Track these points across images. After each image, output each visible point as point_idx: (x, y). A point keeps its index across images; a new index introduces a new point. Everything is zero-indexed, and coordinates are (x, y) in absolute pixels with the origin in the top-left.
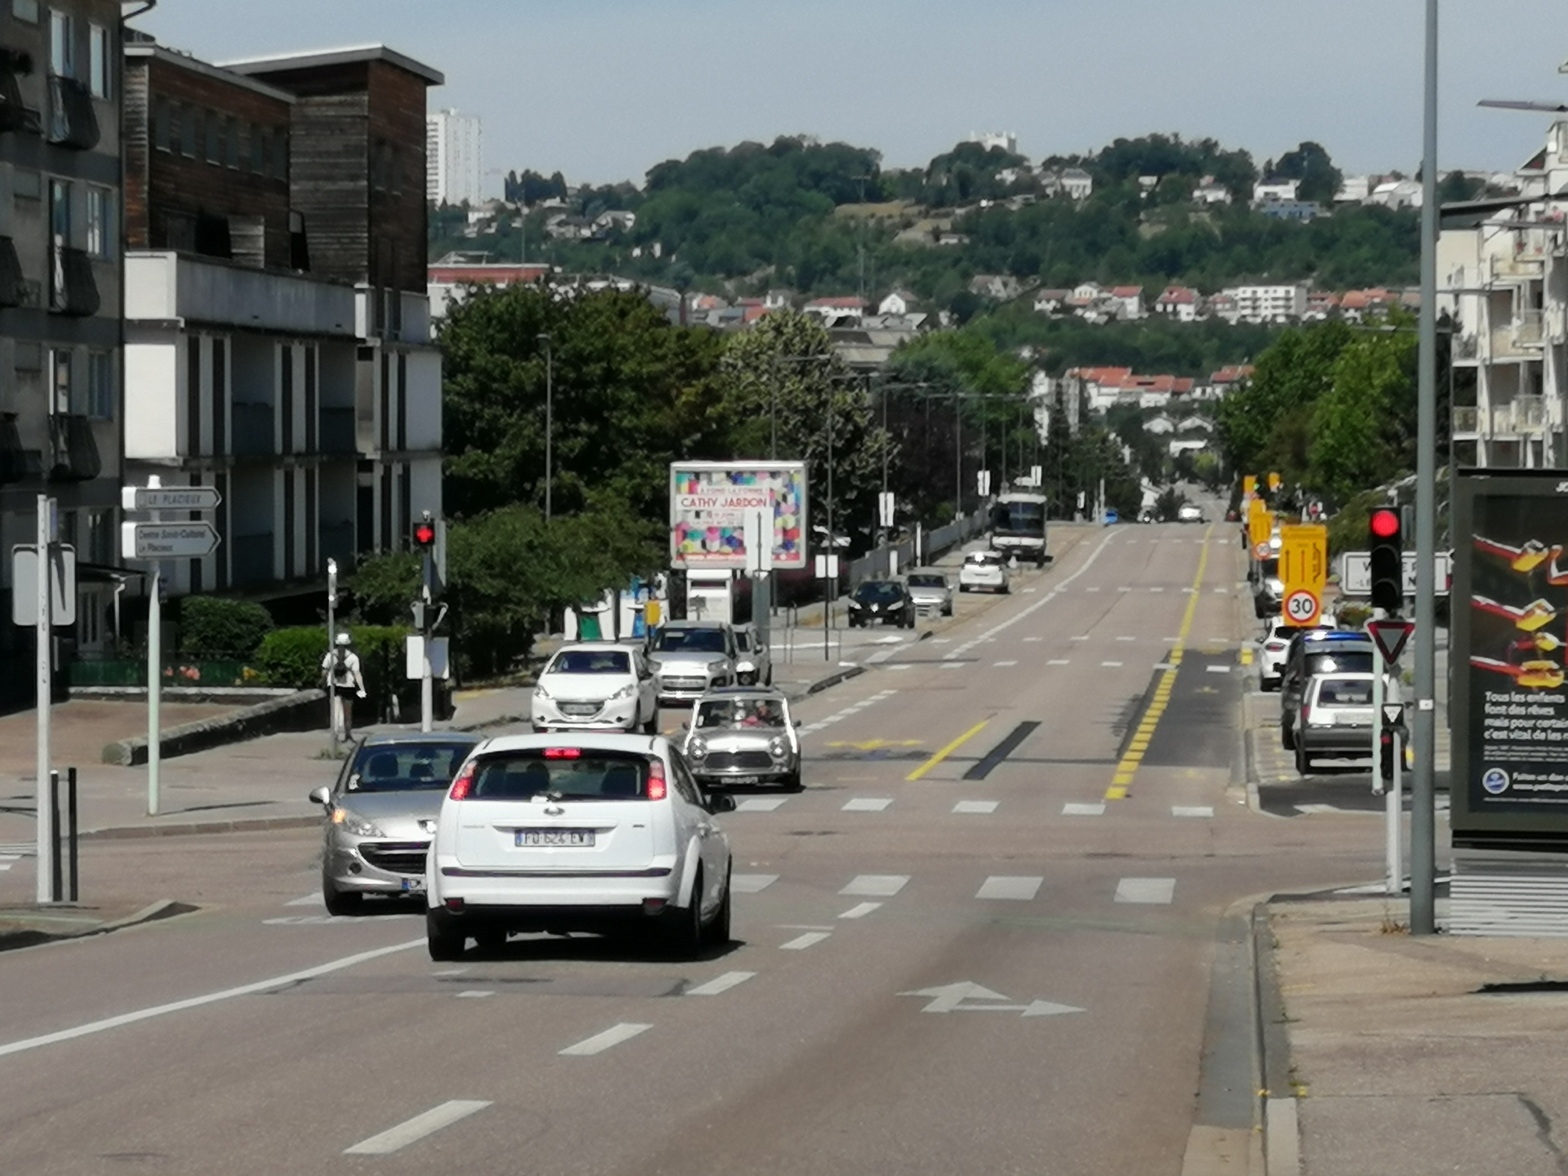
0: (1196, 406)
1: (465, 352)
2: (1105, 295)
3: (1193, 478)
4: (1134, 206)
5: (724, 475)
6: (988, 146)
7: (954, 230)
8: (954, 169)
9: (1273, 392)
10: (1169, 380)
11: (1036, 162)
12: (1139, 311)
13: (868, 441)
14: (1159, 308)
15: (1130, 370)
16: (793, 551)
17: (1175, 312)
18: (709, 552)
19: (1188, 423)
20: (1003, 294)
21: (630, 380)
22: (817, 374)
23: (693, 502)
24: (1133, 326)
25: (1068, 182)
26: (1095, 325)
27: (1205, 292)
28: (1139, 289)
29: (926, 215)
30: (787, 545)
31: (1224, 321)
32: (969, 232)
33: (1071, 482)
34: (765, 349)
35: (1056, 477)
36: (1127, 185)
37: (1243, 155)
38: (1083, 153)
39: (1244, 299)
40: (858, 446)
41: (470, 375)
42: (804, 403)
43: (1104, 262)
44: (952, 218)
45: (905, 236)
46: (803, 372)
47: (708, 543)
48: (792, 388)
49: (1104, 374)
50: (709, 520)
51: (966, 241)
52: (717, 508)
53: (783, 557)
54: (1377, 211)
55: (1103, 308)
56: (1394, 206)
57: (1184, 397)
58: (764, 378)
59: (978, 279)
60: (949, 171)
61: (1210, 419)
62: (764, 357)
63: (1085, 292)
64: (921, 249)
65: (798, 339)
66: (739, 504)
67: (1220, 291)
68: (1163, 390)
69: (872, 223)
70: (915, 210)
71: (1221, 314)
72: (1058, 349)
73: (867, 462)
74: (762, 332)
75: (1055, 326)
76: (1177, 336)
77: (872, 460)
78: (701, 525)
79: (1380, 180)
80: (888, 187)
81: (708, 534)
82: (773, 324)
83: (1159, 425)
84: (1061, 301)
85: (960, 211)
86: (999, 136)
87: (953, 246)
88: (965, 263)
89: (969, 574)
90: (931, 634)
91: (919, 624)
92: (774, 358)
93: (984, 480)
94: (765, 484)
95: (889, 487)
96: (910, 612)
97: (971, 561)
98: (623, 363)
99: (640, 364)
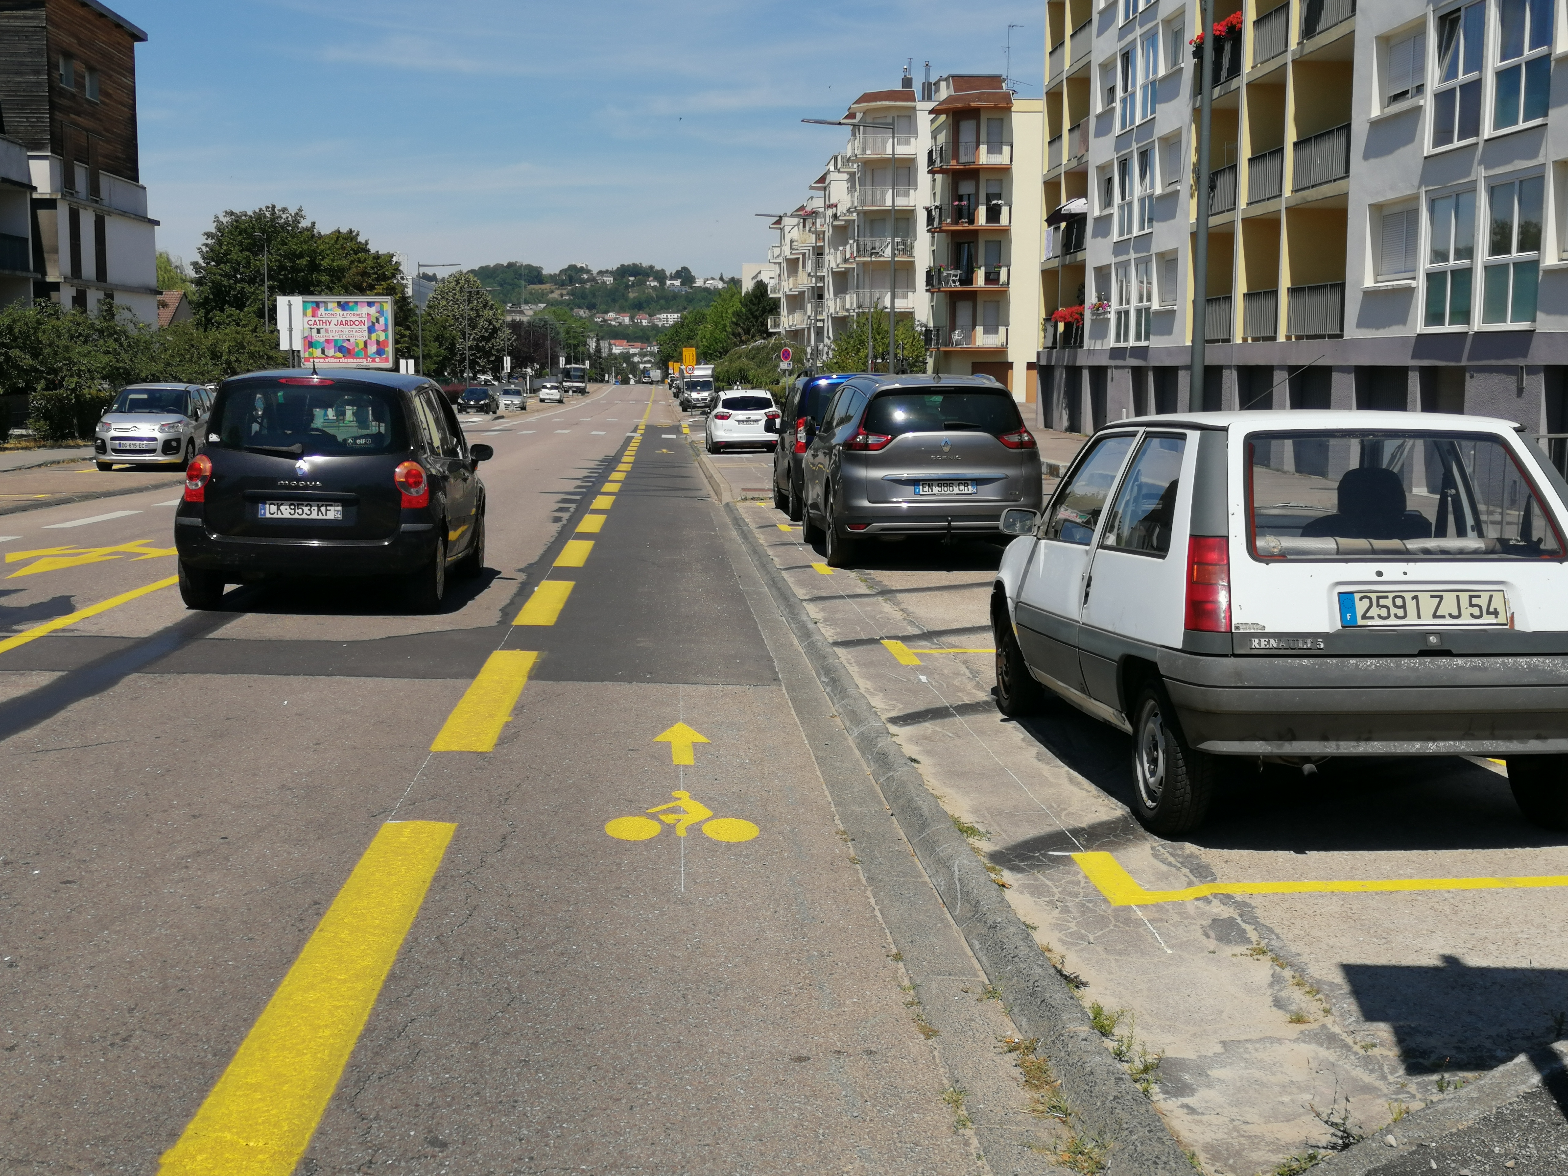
0: (648, 353)
1: (225, 251)
2: (618, 316)
4: (627, 287)
5: (336, 304)
6: (579, 266)
7: (568, 294)
8: (567, 274)
9: (677, 336)
10: (639, 344)
11: (595, 272)
12: (629, 322)
13: (500, 334)
14: (636, 321)
15: (626, 341)
16: (384, 356)
17: (641, 322)
18: (327, 357)
19: (646, 359)
20: (584, 316)
21: (326, 269)
22: (475, 302)
24: (627, 326)
25: (605, 279)
26: (615, 326)
27: (651, 315)
28: (629, 314)
29: (558, 289)
30: (380, 352)
31: (657, 325)
32: (572, 295)
33: (602, 370)
35: (596, 368)
36: (625, 280)
37: (663, 270)
38: (610, 269)
39: (663, 318)
40: (495, 336)
41: (229, 264)
42: (469, 315)
43: (617, 305)
44: (567, 290)
45: (551, 296)
47: (326, 350)
48: (463, 308)
49: (617, 342)
50: (327, 335)
51: (572, 298)
52: (333, 327)
53: (377, 360)
54: (707, 290)
55: (617, 321)
56: (712, 288)
57: (644, 350)
58: (451, 303)
59: (576, 310)
62: (451, 294)
63: (611, 315)
64: (557, 300)
65: (466, 286)
66: (347, 324)
67: (655, 315)
68: (637, 348)
69: (541, 290)
70: (554, 287)
71: (656, 323)
72: (603, 334)
73: (500, 343)
75: (601, 326)
76: (641, 330)
77: (502, 342)
78: (321, 338)
79: (708, 280)
80: (545, 279)
81: (325, 344)
82: (455, 279)
83: (636, 359)
84: (603, 318)
85: (569, 288)
86: (583, 264)
87: (567, 299)
88: (571, 305)
89: (544, 393)
90: (502, 417)
91: (499, 412)
92: (455, 294)
93: (562, 361)
94: (365, 310)
95: (509, 354)
96: (493, 406)
97: (545, 387)
98: (322, 260)
99: (333, 261)
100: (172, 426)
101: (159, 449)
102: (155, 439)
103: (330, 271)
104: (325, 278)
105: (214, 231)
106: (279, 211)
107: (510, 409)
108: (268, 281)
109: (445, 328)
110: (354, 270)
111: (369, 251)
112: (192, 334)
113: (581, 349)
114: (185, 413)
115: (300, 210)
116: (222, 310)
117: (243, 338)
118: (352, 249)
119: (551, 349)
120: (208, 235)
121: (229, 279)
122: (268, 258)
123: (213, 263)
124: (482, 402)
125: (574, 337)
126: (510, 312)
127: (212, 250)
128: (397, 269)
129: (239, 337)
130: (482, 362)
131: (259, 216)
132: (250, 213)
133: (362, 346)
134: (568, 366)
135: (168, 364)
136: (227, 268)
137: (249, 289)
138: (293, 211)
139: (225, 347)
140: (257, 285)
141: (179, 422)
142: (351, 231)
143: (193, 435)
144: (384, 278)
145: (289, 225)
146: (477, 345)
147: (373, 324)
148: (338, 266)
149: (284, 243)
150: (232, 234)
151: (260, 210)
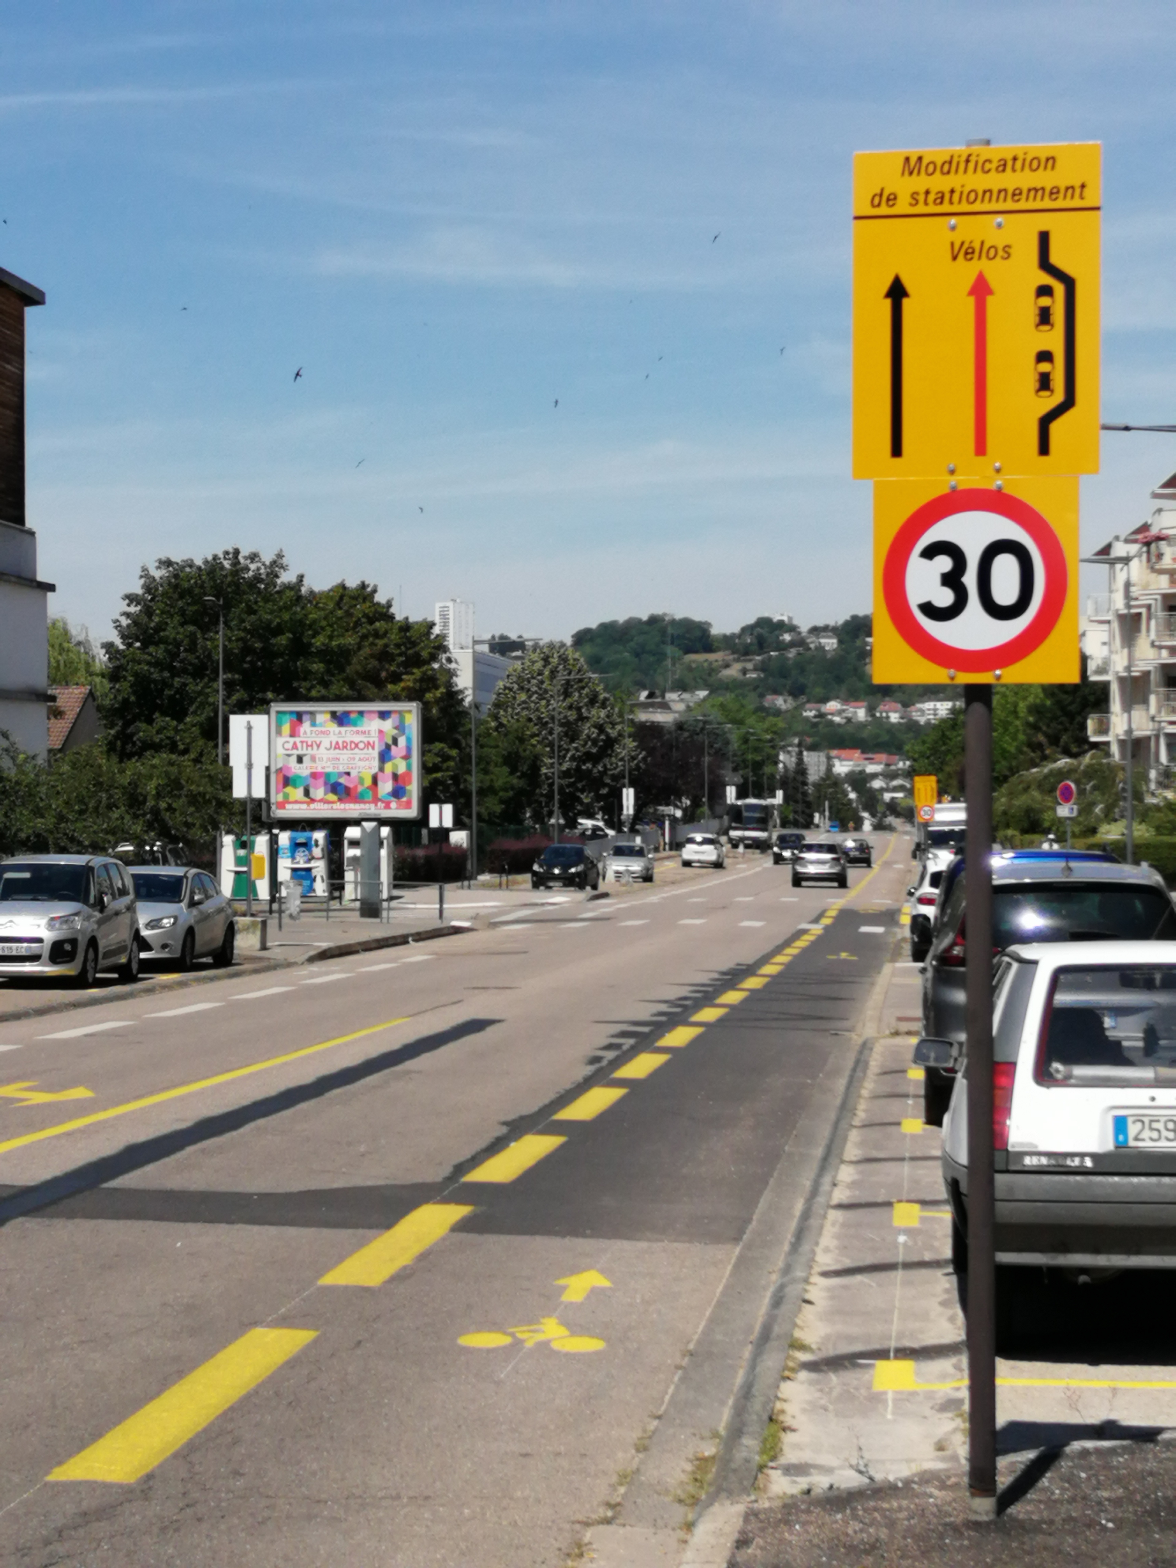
0: (900, 772)
1: (157, 624)
2: (845, 707)
3: (898, 814)
5: (328, 716)
6: (775, 620)
7: (755, 669)
8: (755, 633)
9: (944, 744)
10: (883, 757)
11: (804, 628)
12: (866, 716)
13: (618, 749)
14: (878, 715)
15: (859, 751)
16: (404, 799)
17: (888, 717)
18: (313, 801)
19: (895, 783)
20: (784, 707)
21: (320, 652)
22: (577, 694)
23: (295, 746)
24: (862, 726)
25: (823, 641)
26: (839, 725)
27: (906, 705)
28: (865, 704)
29: (737, 660)
30: (398, 793)
31: (916, 723)
32: (763, 670)
33: (808, 805)
34: (535, 675)
35: (796, 802)
36: (858, 643)
38: (832, 623)
39: (929, 710)
40: (609, 752)
41: (162, 646)
42: (565, 717)
43: (844, 688)
44: (753, 662)
45: (725, 672)
46: (567, 694)
47: (311, 790)
48: (555, 705)
49: (844, 753)
50: (313, 765)
51: (762, 675)
52: (322, 753)
53: (393, 805)
55: (844, 715)
57: (893, 767)
58: (534, 698)
59: (769, 697)
60: (752, 634)
61: (908, 780)
62: (534, 681)
63: (833, 705)
64: (735, 680)
65: (561, 667)
66: (345, 747)
67: (913, 704)
68: (880, 763)
69: (706, 664)
70: (731, 657)
71: (915, 718)
72: (817, 739)
73: (617, 764)
74: (533, 662)
75: (815, 725)
76: (888, 731)
77: (620, 763)
78: (303, 771)
80: (716, 644)
81: (311, 781)
82: (542, 655)
83: (877, 784)
84: (818, 710)
85: (758, 658)
86: (782, 615)
87: (754, 679)
88: (761, 688)
89: (690, 852)
90: (605, 895)
91: (602, 887)
92: (542, 682)
93: (731, 793)
94: (374, 725)
95: (631, 785)
96: (592, 875)
97: (692, 841)
98: (314, 636)
99: (331, 638)
100: (65, 920)
101: (46, 954)
102: (39, 940)
103: (325, 654)
104: (317, 667)
105: (139, 591)
106: (246, 558)
107: (623, 880)
108: (224, 673)
109: (522, 740)
110: (366, 651)
111: (391, 617)
112: (100, 766)
113: (767, 770)
114: (85, 901)
115: (280, 556)
116: (150, 721)
117: (180, 773)
118: (365, 615)
119: (711, 771)
120: (131, 599)
121: (161, 671)
122: (225, 635)
123: (138, 644)
124: (573, 870)
125: (756, 750)
126: (645, 706)
127: (136, 623)
128: (440, 646)
129: (174, 770)
130: (586, 798)
131: (214, 566)
132: (199, 562)
133: (368, 782)
134: (739, 803)
135: (61, 818)
136: (158, 652)
137: (194, 686)
138: (267, 557)
139: (151, 787)
140: (206, 680)
141: (76, 914)
142: (363, 586)
143: (95, 934)
144: (416, 661)
145: (261, 581)
146: (578, 769)
147: (388, 747)
148: (339, 645)
149: (251, 611)
150: (170, 598)
151: (215, 557)
